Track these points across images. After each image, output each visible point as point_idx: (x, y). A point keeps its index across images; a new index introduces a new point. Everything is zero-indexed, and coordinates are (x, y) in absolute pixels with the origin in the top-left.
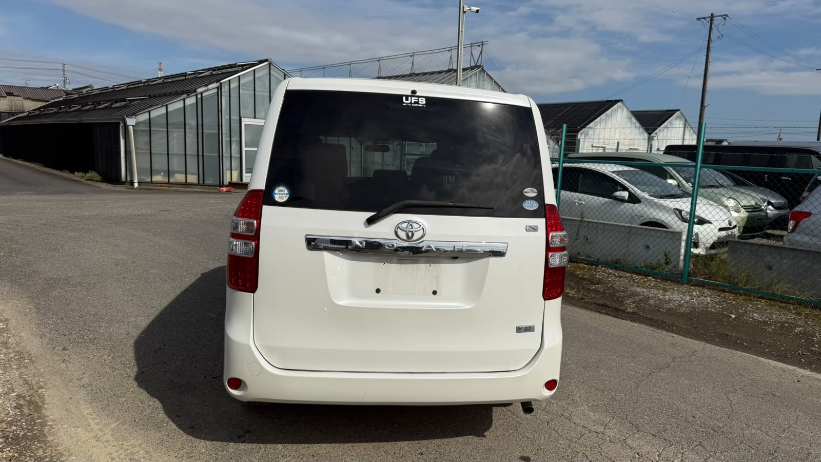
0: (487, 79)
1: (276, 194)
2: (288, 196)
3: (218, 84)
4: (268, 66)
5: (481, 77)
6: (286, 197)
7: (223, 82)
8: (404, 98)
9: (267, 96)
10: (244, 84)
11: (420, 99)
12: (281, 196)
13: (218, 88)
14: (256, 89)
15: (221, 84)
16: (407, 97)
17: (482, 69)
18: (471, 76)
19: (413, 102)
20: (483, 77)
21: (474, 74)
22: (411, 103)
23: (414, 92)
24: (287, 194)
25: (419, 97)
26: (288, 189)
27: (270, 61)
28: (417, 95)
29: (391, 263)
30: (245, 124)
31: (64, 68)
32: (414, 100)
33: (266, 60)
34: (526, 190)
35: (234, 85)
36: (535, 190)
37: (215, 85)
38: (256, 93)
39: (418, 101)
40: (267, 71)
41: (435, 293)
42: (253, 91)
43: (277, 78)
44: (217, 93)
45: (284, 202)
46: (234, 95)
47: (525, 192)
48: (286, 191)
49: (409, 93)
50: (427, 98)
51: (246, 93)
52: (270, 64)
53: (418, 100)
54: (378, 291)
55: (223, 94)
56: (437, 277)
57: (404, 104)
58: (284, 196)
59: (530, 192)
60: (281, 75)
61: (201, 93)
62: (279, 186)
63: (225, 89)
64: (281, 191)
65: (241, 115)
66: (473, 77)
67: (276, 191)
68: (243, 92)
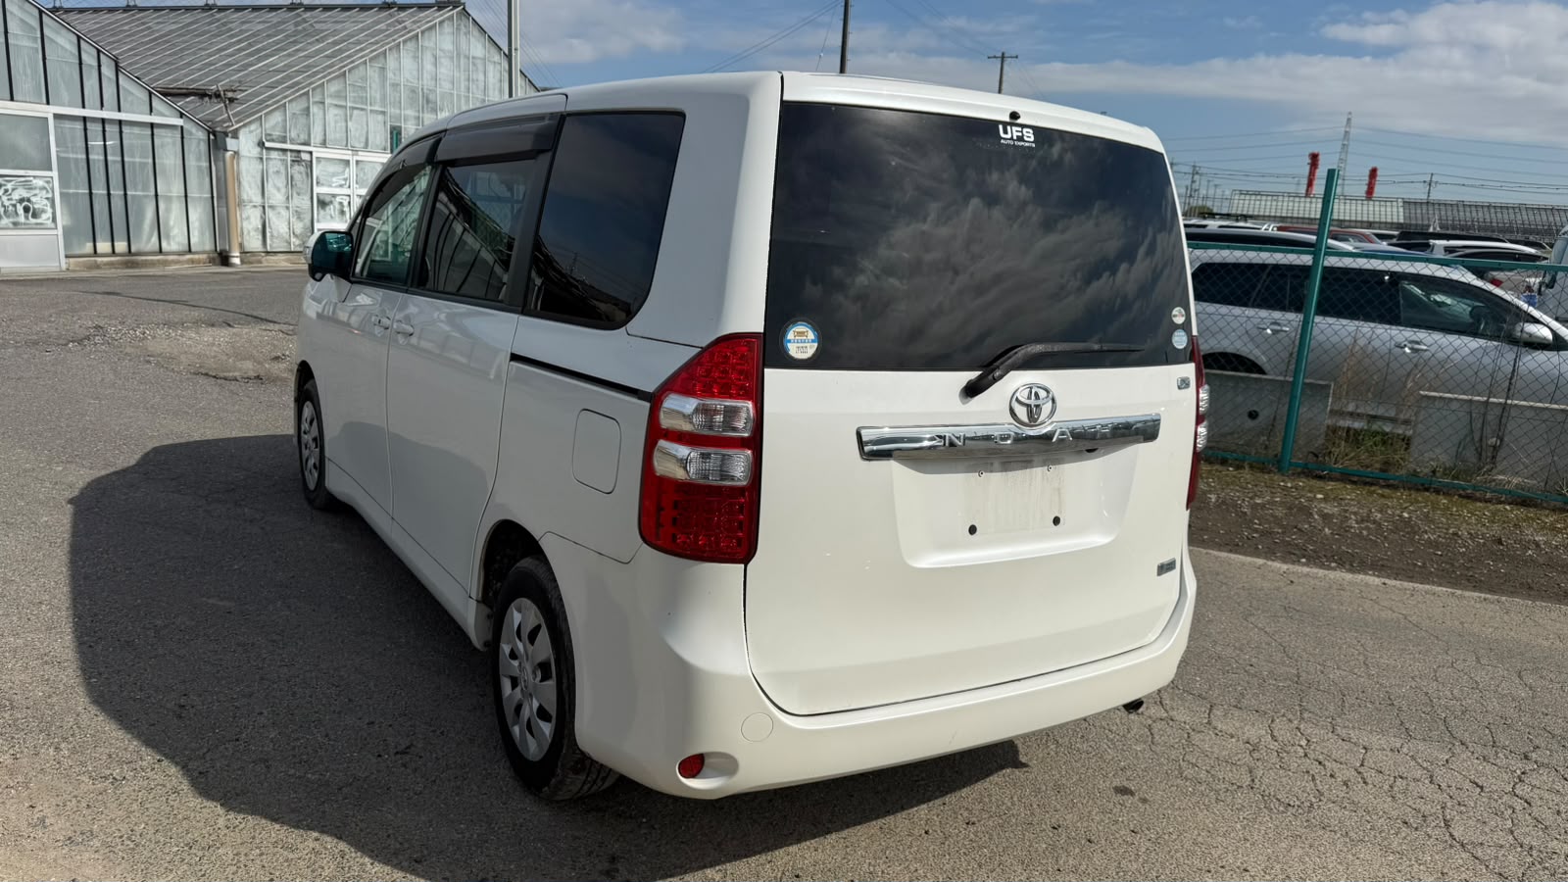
0: (475, 32)
1: (789, 341)
2: (816, 345)
5: (463, 27)
6: (811, 347)
8: (1001, 127)
11: (1025, 130)
12: (800, 345)
16: (1005, 124)
17: (464, 9)
18: (441, 23)
19: (1015, 138)
20: (465, 26)
21: (448, 19)
22: (1012, 139)
23: (1014, 116)
24: (813, 341)
25: (1023, 126)
26: (814, 329)
28: (1019, 121)
29: (991, 472)
32: (1015, 132)
34: (1174, 312)
36: (1183, 312)
39: (1023, 135)
41: (1056, 521)
45: (809, 359)
47: (1174, 316)
48: (811, 335)
49: (1007, 119)
50: (1037, 130)
53: (1022, 132)
54: (973, 530)
56: (1059, 489)
57: (1002, 141)
58: (808, 345)
62: (794, 323)
64: (801, 334)
66: (445, 24)
67: (790, 335)
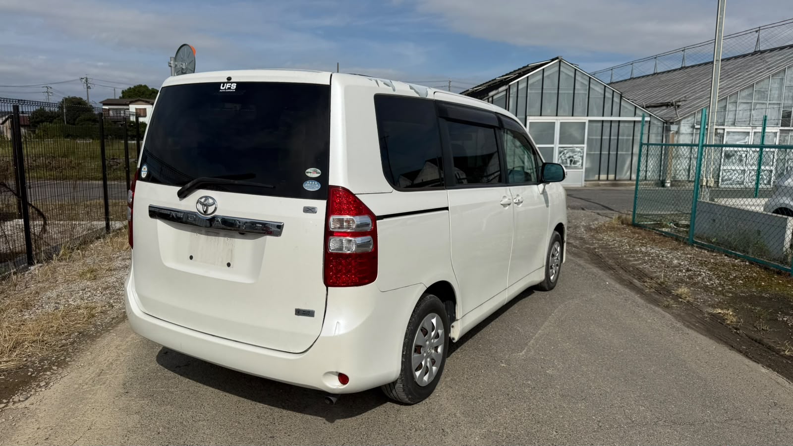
1: (142, 171)
3: (507, 86)
4: (558, 64)
6: (146, 173)
7: (512, 84)
8: (221, 85)
9: (555, 93)
10: (533, 84)
11: (232, 85)
13: (506, 90)
14: (544, 87)
15: (509, 86)
16: (224, 83)
22: (225, 89)
23: (230, 79)
26: (147, 167)
27: (560, 58)
29: (201, 234)
30: (530, 123)
31: (450, 84)
32: (228, 86)
33: (557, 58)
34: (308, 170)
35: (522, 86)
36: (319, 171)
37: (504, 88)
38: (544, 92)
40: (557, 69)
41: (229, 265)
42: (541, 89)
43: (566, 74)
44: (505, 96)
45: (145, 178)
46: (522, 95)
47: (308, 172)
48: (146, 169)
49: (226, 81)
50: (238, 83)
51: (534, 93)
52: (560, 61)
54: (191, 258)
55: (511, 95)
56: (232, 251)
57: (221, 91)
59: (313, 173)
60: (571, 71)
61: (492, 97)
62: (144, 165)
63: (513, 91)
65: (527, 114)
67: (143, 169)
68: (531, 92)
